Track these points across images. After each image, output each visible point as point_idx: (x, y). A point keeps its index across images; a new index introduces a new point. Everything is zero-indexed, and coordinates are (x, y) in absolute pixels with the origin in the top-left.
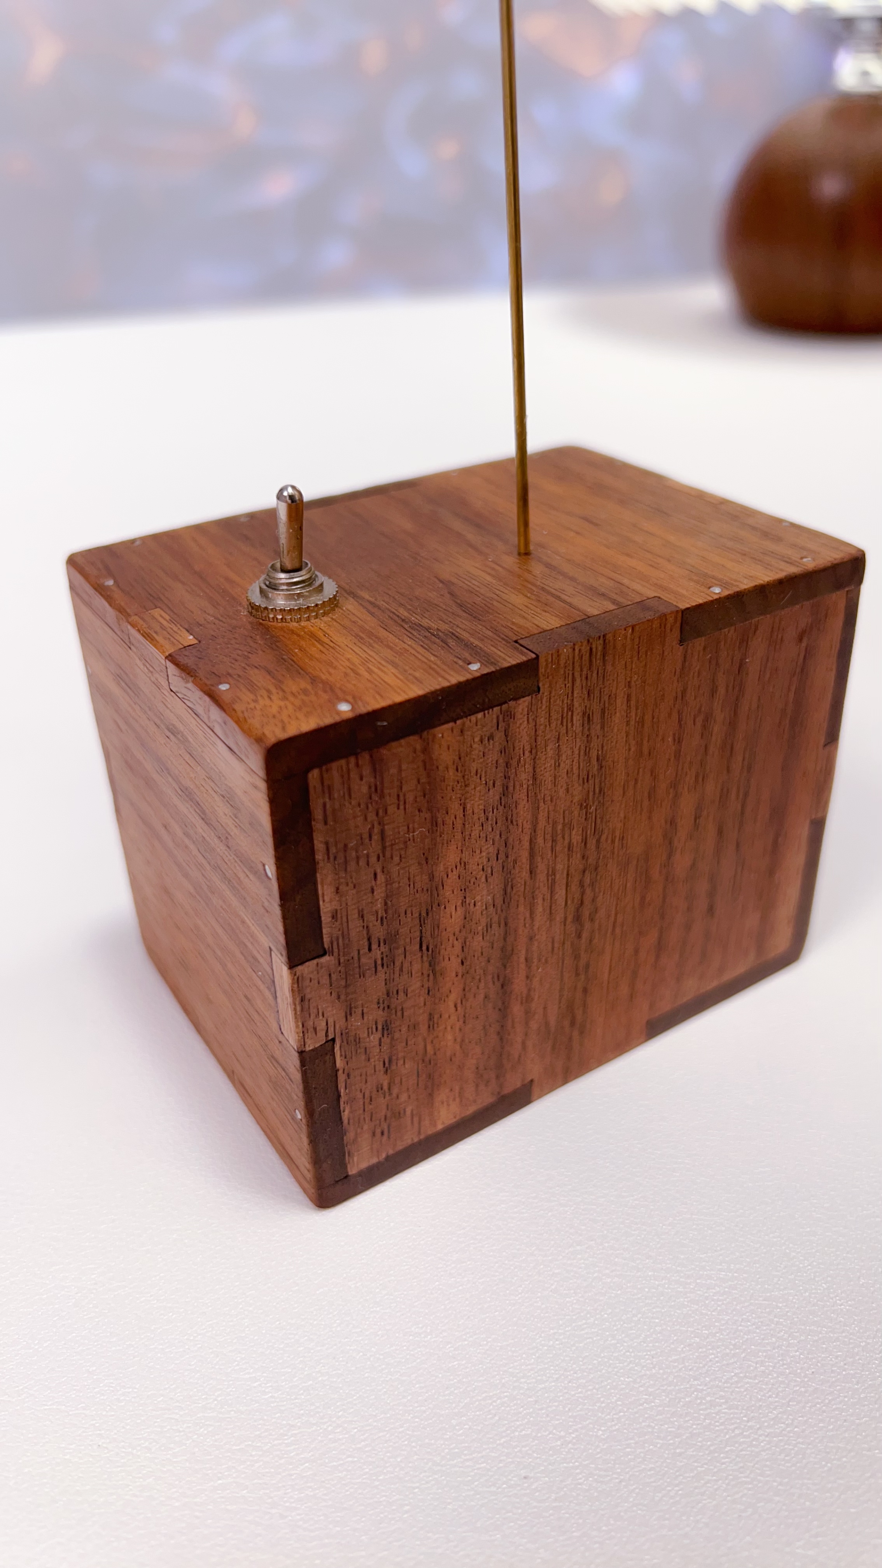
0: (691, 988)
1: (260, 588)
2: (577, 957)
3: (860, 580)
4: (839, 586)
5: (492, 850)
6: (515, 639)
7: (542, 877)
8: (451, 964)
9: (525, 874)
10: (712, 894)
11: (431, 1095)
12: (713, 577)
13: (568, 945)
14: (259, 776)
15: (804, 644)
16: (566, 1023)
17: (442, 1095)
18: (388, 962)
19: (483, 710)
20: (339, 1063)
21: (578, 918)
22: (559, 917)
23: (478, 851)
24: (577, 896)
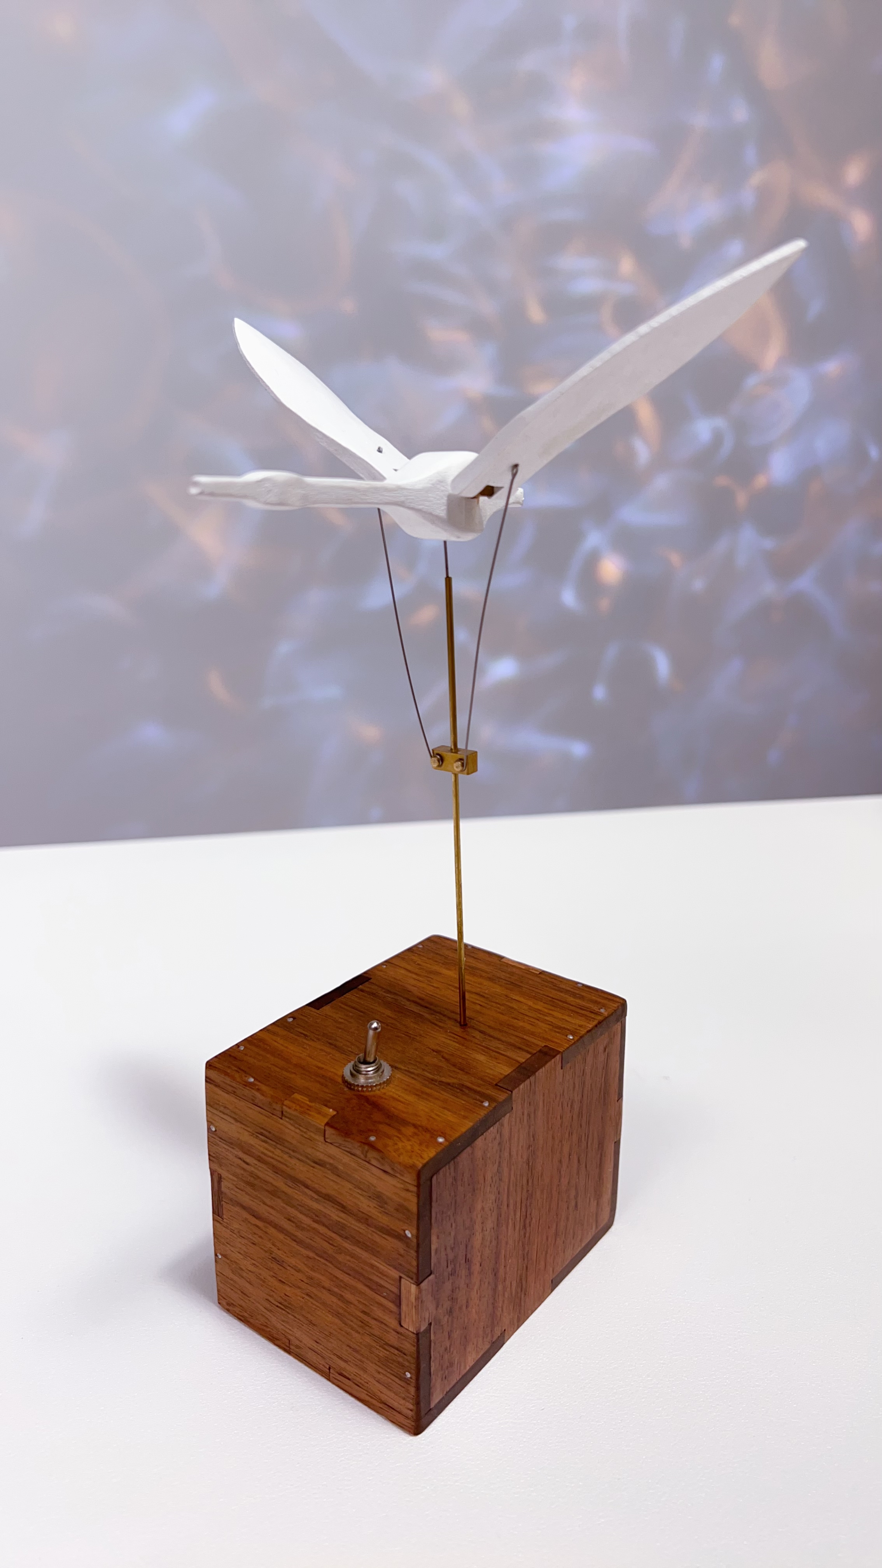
0: (570, 1254)
1: (350, 1071)
2: (524, 1249)
3: (626, 1015)
4: (617, 1020)
5: (494, 1198)
6: (495, 1083)
7: (511, 1207)
8: (476, 1268)
9: (505, 1207)
10: (576, 1197)
11: (465, 1349)
12: (568, 1030)
13: (521, 1242)
14: (413, 1185)
15: (606, 1052)
16: (519, 1290)
17: (470, 1348)
18: (453, 1273)
19: (493, 1126)
20: (432, 1337)
21: (525, 1226)
22: (517, 1228)
23: (489, 1200)
24: (524, 1214)
